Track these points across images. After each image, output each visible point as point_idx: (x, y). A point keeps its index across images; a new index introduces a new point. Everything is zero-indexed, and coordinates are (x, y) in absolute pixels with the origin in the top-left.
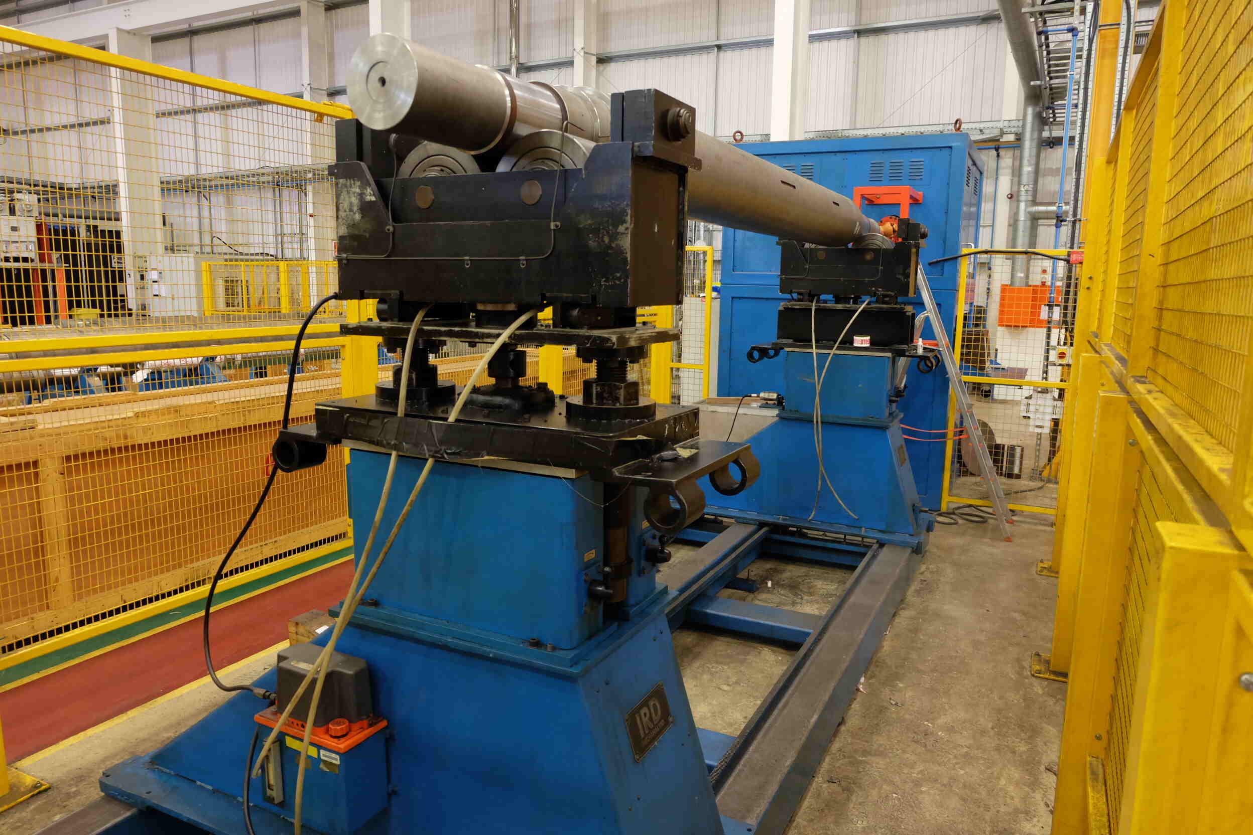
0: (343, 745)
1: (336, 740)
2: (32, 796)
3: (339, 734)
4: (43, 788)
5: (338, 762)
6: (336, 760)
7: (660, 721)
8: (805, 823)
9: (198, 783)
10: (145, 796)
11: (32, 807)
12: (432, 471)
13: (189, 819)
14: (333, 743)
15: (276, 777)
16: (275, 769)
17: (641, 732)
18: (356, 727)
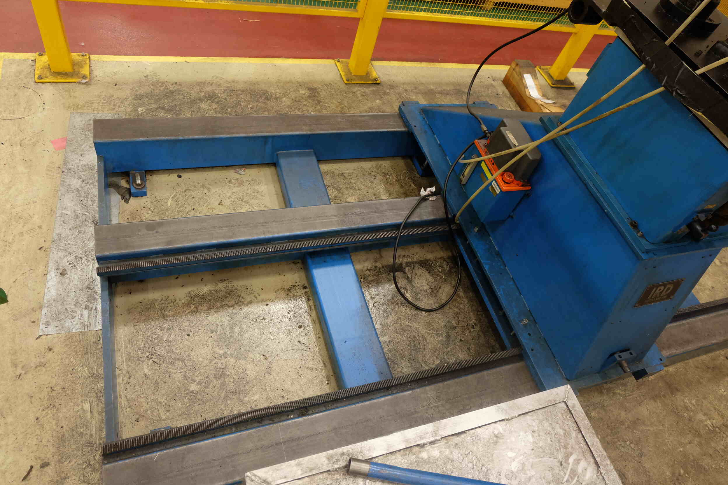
0: (505, 188)
1: (503, 183)
2: (373, 83)
3: (506, 181)
4: (378, 82)
5: (498, 193)
6: (498, 191)
7: (665, 295)
8: (692, 366)
9: (435, 136)
10: (413, 126)
11: (371, 89)
12: (660, 94)
13: (424, 152)
14: (502, 183)
15: (469, 172)
16: (470, 170)
17: (650, 296)
18: (515, 182)
